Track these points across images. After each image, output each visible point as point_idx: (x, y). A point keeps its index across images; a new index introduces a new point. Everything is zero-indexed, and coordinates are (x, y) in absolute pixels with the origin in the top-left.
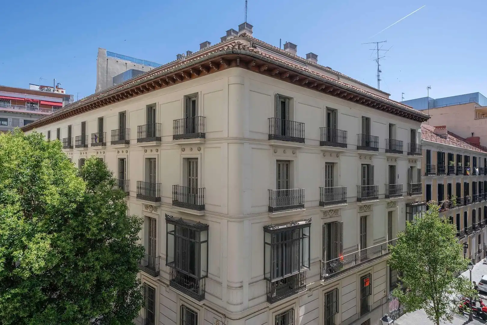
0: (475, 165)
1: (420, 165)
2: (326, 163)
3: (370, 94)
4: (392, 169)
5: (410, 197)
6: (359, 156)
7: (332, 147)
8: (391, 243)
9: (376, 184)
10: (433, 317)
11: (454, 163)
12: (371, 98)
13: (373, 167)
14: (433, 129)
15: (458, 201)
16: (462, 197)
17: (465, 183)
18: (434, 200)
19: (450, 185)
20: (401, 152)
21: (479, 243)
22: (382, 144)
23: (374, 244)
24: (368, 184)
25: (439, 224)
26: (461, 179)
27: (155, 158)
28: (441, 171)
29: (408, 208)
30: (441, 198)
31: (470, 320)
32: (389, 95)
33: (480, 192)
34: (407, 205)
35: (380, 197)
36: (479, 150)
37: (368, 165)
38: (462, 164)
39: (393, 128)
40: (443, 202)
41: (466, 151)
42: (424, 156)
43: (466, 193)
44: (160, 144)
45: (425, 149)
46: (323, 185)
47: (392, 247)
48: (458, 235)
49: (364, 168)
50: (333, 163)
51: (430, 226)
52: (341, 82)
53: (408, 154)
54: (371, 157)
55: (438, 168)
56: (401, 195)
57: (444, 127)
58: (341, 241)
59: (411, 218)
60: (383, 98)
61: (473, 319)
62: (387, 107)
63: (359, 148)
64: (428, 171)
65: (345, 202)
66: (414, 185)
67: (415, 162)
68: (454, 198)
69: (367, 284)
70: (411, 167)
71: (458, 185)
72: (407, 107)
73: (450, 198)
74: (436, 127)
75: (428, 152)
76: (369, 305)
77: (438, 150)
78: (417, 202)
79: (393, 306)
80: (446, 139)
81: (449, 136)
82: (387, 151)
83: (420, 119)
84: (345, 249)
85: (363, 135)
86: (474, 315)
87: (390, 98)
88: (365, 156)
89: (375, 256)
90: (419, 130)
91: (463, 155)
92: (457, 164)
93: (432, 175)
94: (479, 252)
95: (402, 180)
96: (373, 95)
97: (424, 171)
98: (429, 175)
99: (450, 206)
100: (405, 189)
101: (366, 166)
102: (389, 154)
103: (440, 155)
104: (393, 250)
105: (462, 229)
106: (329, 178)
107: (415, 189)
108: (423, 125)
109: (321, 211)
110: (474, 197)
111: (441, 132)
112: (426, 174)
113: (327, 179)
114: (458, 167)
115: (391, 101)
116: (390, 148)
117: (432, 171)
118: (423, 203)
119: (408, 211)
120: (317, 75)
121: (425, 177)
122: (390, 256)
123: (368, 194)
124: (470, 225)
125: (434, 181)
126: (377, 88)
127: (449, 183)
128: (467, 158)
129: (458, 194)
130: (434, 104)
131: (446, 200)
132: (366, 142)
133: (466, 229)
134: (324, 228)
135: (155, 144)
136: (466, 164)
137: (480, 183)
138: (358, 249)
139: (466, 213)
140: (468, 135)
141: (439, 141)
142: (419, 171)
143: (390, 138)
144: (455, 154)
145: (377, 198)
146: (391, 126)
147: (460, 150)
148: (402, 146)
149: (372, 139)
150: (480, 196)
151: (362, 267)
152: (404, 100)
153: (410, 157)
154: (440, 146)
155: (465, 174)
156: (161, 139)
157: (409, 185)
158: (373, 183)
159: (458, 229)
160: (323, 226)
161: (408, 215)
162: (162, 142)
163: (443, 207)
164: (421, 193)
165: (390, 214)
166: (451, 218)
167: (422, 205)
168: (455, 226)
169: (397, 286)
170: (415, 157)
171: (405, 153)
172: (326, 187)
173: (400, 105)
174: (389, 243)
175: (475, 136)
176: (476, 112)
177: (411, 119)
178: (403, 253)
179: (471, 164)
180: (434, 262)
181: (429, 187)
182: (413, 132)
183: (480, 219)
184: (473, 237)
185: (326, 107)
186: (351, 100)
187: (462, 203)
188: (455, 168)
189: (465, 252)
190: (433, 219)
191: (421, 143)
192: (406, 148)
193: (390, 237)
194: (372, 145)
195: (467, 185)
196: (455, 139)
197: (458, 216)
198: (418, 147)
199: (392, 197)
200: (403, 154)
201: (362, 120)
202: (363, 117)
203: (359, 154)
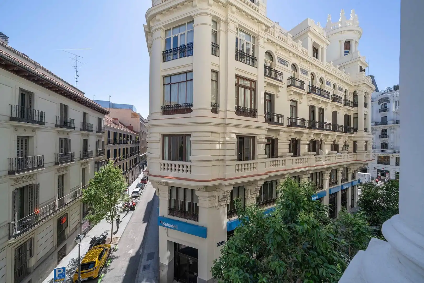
0: (131, 139)
1: (104, 139)
2: (18, 136)
3: (68, 89)
4: (85, 142)
5: (97, 158)
6: (57, 132)
7: (26, 123)
8: (84, 188)
9: (72, 151)
10: (110, 220)
11: (122, 138)
12: (69, 92)
13: (70, 140)
14: (111, 119)
15: (124, 157)
16: (125, 155)
17: (127, 148)
18: (111, 158)
19: (120, 149)
20: (92, 131)
21: (132, 175)
22: (78, 125)
23: (71, 192)
24: (66, 151)
25: (113, 170)
26: (125, 146)
28: (115, 142)
29: (96, 165)
30: (115, 156)
31: (128, 212)
32: (84, 93)
33: (133, 152)
34: (96, 163)
35: (75, 160)
36: (133, 132)
37: (66, 139)
38: (125, 139)
39: (86, 116)
40: (116, 158)
41: (127, 132)
42: (106, 135)
43: (127, 153)
45: (107, 130)
46: (14, 156)
47: (84, 191)
48: (123, 174)
49: (62, 141)
50: (28, 137)
51: (109, 172)
52: (39, 72)
53: (97, 132)
54: (68, 133)
55: (114, 140)
56: (92, 157)
57: (118, 119)
58: (37, 199)
59: (98, 170)
60: (79, 94)
61: (129, 211)
62: (82, 101)
63: (57, 126)
64: (109, 142)
65: (43, 167)
66: (100, 151)
67: (101, 137)
68: (122, 156)
69: (64, 221)
70: (99, 140)
71: (124, 149)
72: (96, 104)
73: (120, 156)
74: (113, 119)
75: (109, 132)
76: (65, 235)
77: (114, 131)
78: (102, 160)
79: (85, 227)
80: (118, 125)
81: (120, 124)
82: (81, 130)
83: (104, 113)
84: (41, 204)
85: (61, 117)
86: (129, 209)
87: (85, 95)
88: (63, 132)
89: (71, 200)
90: (104, 119)
91: (126, 134)
92: (123, 139)
93: (110, 144)
94: (132, 179)
95: (92, 148)
96: (71, 91)
97: (106, 142)
98: (109, 145)
99: (120, 160)
100: (94, 153)
101: (64, 139)
102: (83, 132)
103: (115, 134)
104: (85, 192)
105: (125, 170)
106: (22, 149)
107: (100, 153)
108: (106, 116)
109: (11, 179)
110: (130, 154)
111: (116, 121)
112: (108, 144)
113: (20, 150)
114: (124, 140)
115: (85, 98)
116: (84, 128)
117: (111, 142)
118: (105, 160)
119: (96, 166)
120: (5, 55)
121: (107, 145)
122: (83, 196)
123: (65, 159)
124: (128, 168)
125: (112, 147)
126: (75, 86)
127: (120, 148)
128: (128, 136)
129: (124, 153)
130: (113, 106)
131: (118, 157)
132: (64, 122)
133: (127, 170)
134: (14, 194)
136: (127, 139)
137: (133, 147)
138: (55, 200)
139: (127, 162)
140: (128, 125)
141: (114, 126)
142: (103, 142)
143: (84, 121)
144: (122, 133)
145: (74, 161)
146: (85, 114)
147: (124, 132)
148: (92, 127)
149: (70, 121)
150: (133, 153)
151: (59, 211)
152: (95, 99)
153: (98, 134)
154: (115, 129)
155: (127, 143)
157: (97, 151)
158: (70, 151)
159: (123, 171)
160: (13, 192)
161: (96, 168)
163: (116, 161)
164: (104, 155)
165: (84, 170)
166: (120, 166)
167: (105, 161)
168: (122, 169)
169: (88, 213)
170: (101, 134)
171: (94, 132)
172: (18, 156)
174: (82, 188)
175: (132, 125)
176: (132, 114)
177: (99, 112)
178: (93, 192)
179: (129, 138)
180: (110, 191)
181: (109, 151)
182: (100, 120)
183: (133, 165)
184: (130, 173)
185: (19, 88)
186: (49, 88)
187: (125, 157)
188: (122, 141)
189: (126, 181)
190: (110, 168)
191: (105, 127)
192: (95, 128)
193: (83, 184)
194: (69, 125)
195: (127, 149)
196: (122, 126)
197: (123, 164)
198: (102, 128)
199: (84, 159)
200: (93, 132)
201: (61, 106)
202: (61, 104)
203: (57, 130)
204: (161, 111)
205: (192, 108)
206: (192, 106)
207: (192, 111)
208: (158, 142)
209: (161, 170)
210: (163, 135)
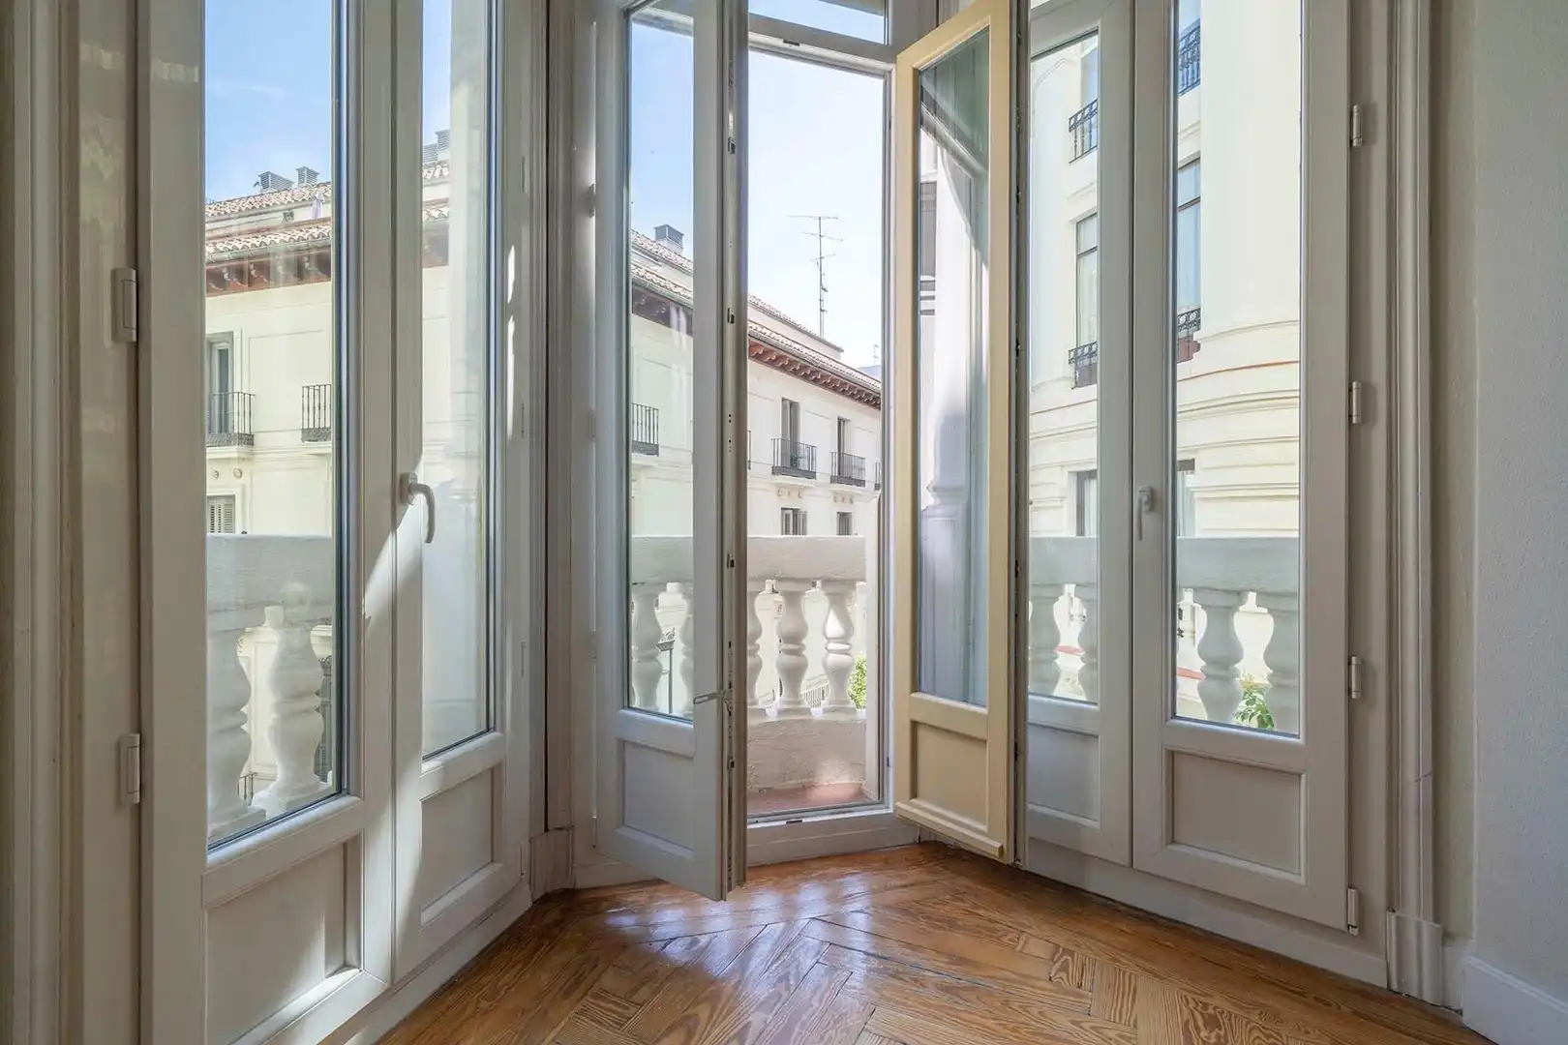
3: (798, 346)
4: (844, 519)
6: (775, 489)
12: (801, 357)
13: (805, 516)
20: (861, 483)
22: (824, 465)
27: (233, 497)
32: (839, 350)
37: (795, 511)
39: (847, 428)
44: (253, 454)
49: (787, 516)
53: (877, 487)
54: (800, 492)
60: (827, 359)
62: (832, 381)
63: (775, 471)
82: (833, 480)
85: (784, 441)
87: (844, 358)
88: (790, 490)
96: (806, 350)
101: (791, 513)
102: (837, 487)
115: (844, 369)
116: (839, 474)
126: (817, 334)
132: (791, 458)
135: (236, 455)
143: (839, 450)
146: (841, 422)
148: (861, 469)
149: (803, 452)
156: (252, 440)
162: (256, 449)
171: (870, 486)
173: (860, 376)
192: (871, 473)
194: (803, 465)
200: (864, 485)
201: (784, 407)
202: (783, 400)
203: (777, 485)
204: (1070, 371)
205: (1197, 336)
206: (1197, 323)
207: (1198, 347)
208: (1058, 503)
209: (1069, 625)
210: (1079, 474)
